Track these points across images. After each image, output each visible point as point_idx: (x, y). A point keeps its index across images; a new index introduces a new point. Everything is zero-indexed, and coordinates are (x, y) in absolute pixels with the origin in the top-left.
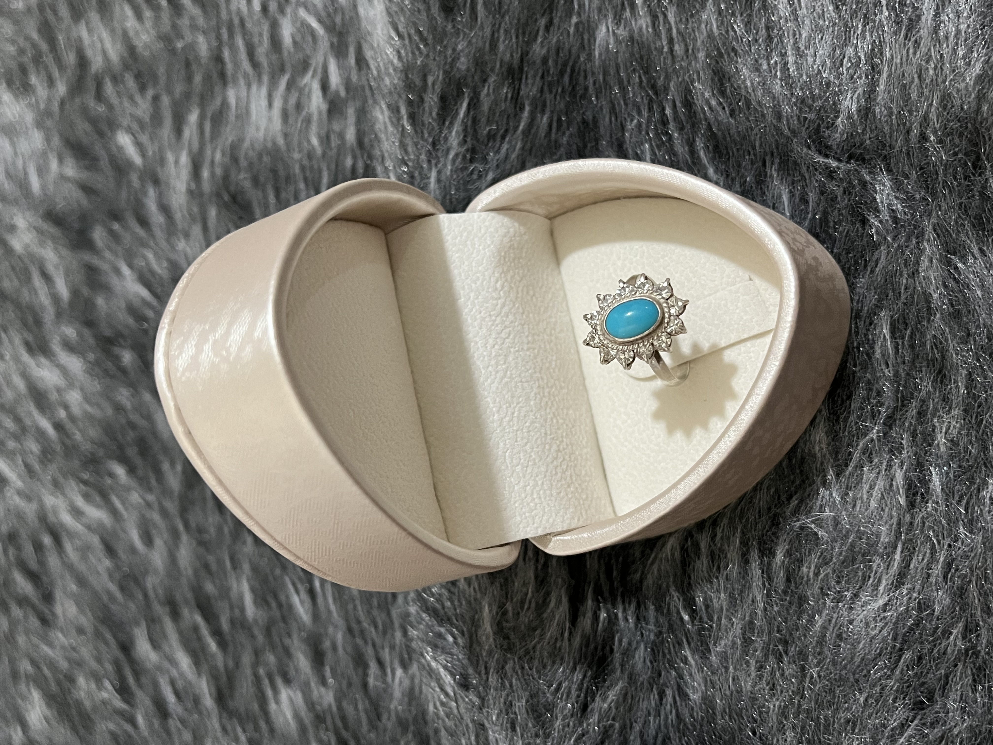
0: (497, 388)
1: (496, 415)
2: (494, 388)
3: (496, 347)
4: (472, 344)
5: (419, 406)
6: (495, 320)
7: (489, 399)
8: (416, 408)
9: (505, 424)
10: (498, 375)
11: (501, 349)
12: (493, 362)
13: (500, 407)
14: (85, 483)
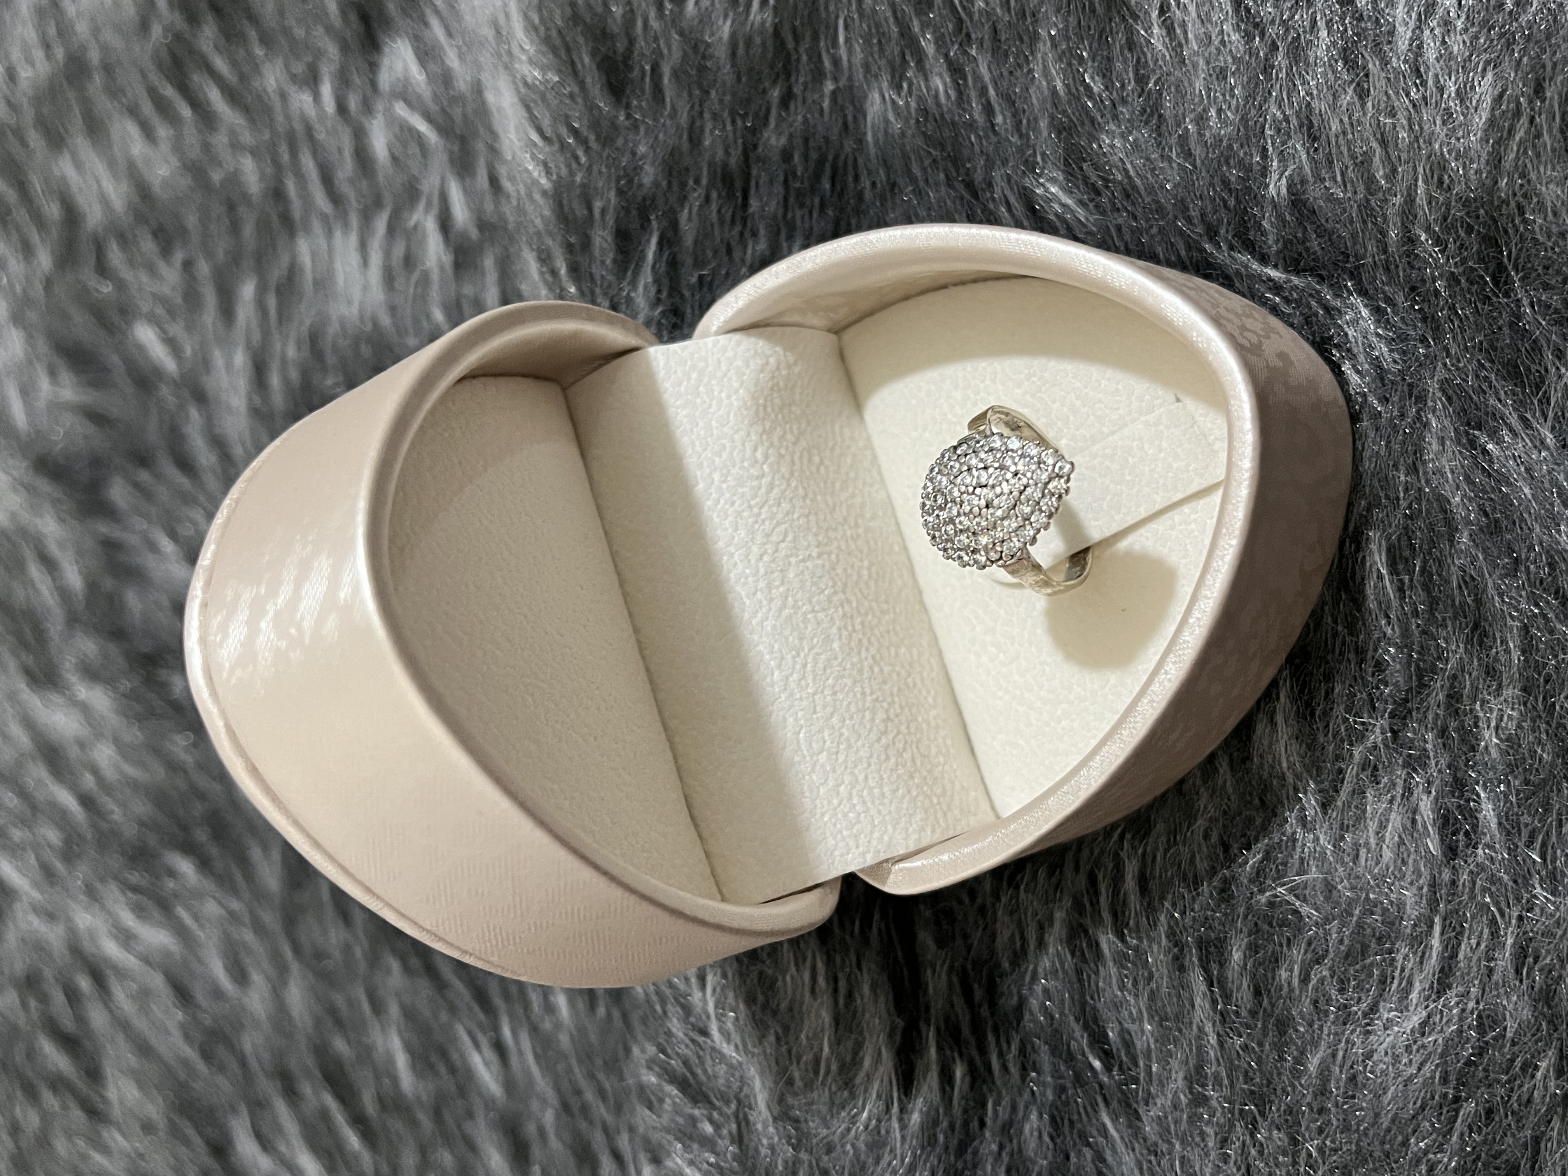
0: (774, 627)
1: (776, 673)
2: (768, 625)
3: (766, 558)
4: (725, 558)
5: (648, 670)
6: (760, 514)
7: (761, 648)
8: (643, 675)
9: (792, 685)
10: (773, 605)
11: (773, 561)
12: (762, 584)
13: (782, 658)
14: (135, 889)
